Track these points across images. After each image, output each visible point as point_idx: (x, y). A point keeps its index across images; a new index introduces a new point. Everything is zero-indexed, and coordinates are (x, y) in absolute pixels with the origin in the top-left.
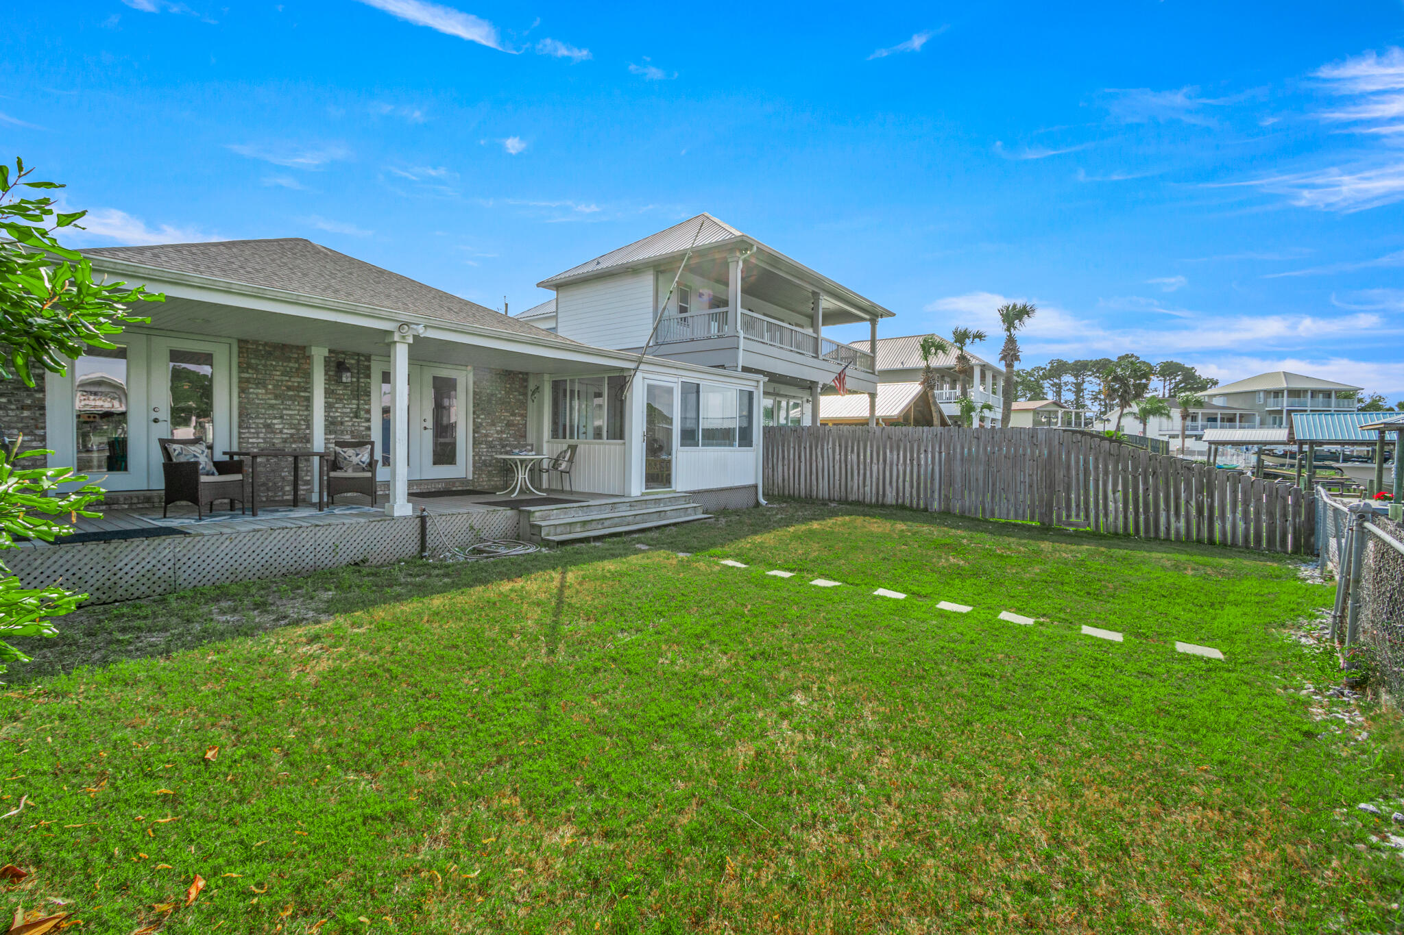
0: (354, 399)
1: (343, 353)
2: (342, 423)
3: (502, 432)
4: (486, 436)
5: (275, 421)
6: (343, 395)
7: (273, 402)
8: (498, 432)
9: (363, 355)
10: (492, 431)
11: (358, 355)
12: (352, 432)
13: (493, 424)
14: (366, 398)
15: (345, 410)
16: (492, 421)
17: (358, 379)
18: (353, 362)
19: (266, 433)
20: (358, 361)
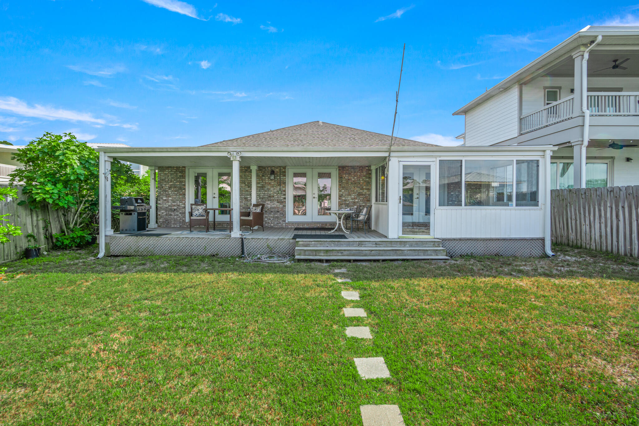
0: (278, 186)
1: (274, 167)
2: (273, 197)
3: (355, 198)
4: (345, 200)
5: (248, 196)
6: (274, 184)
7: (248, 189)
8: (352, 199)
9: (282, 167)
10: (349, 198)
11: (280, 167)
12: (277, 200)
13: (349, 195)
14: (284, 185)
15: (274, 191)
16: (349, 193)
17: (280, 177)
18: (277, 170)
19: (245, 201)
20: (280, 169)
